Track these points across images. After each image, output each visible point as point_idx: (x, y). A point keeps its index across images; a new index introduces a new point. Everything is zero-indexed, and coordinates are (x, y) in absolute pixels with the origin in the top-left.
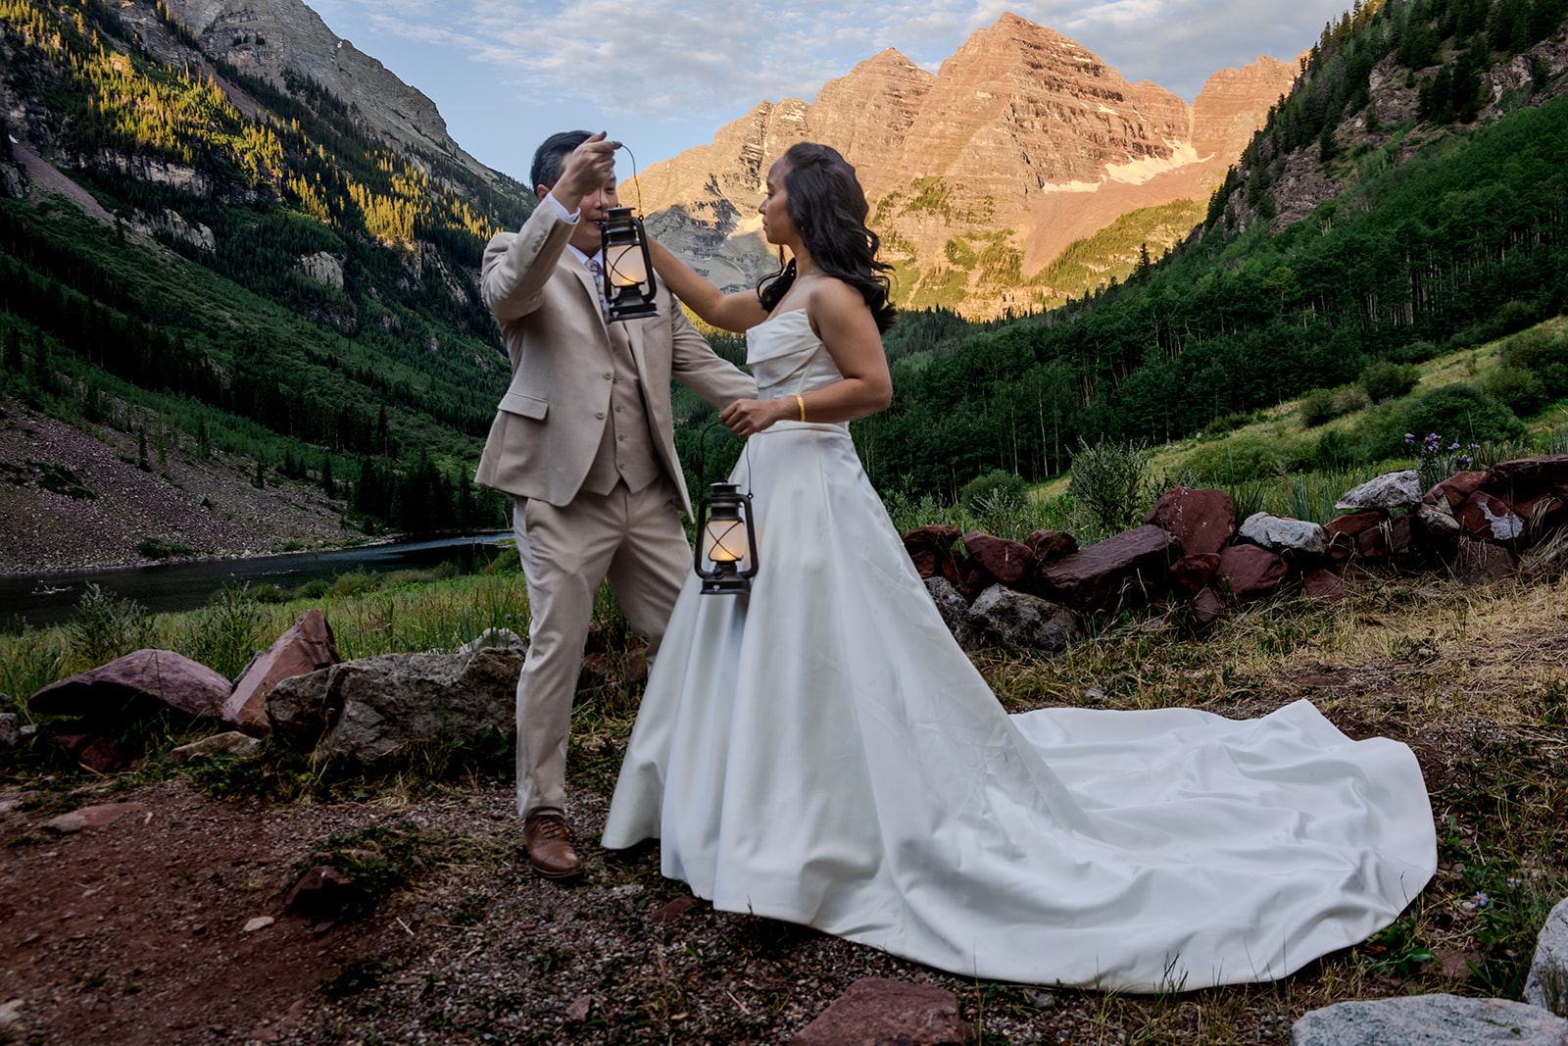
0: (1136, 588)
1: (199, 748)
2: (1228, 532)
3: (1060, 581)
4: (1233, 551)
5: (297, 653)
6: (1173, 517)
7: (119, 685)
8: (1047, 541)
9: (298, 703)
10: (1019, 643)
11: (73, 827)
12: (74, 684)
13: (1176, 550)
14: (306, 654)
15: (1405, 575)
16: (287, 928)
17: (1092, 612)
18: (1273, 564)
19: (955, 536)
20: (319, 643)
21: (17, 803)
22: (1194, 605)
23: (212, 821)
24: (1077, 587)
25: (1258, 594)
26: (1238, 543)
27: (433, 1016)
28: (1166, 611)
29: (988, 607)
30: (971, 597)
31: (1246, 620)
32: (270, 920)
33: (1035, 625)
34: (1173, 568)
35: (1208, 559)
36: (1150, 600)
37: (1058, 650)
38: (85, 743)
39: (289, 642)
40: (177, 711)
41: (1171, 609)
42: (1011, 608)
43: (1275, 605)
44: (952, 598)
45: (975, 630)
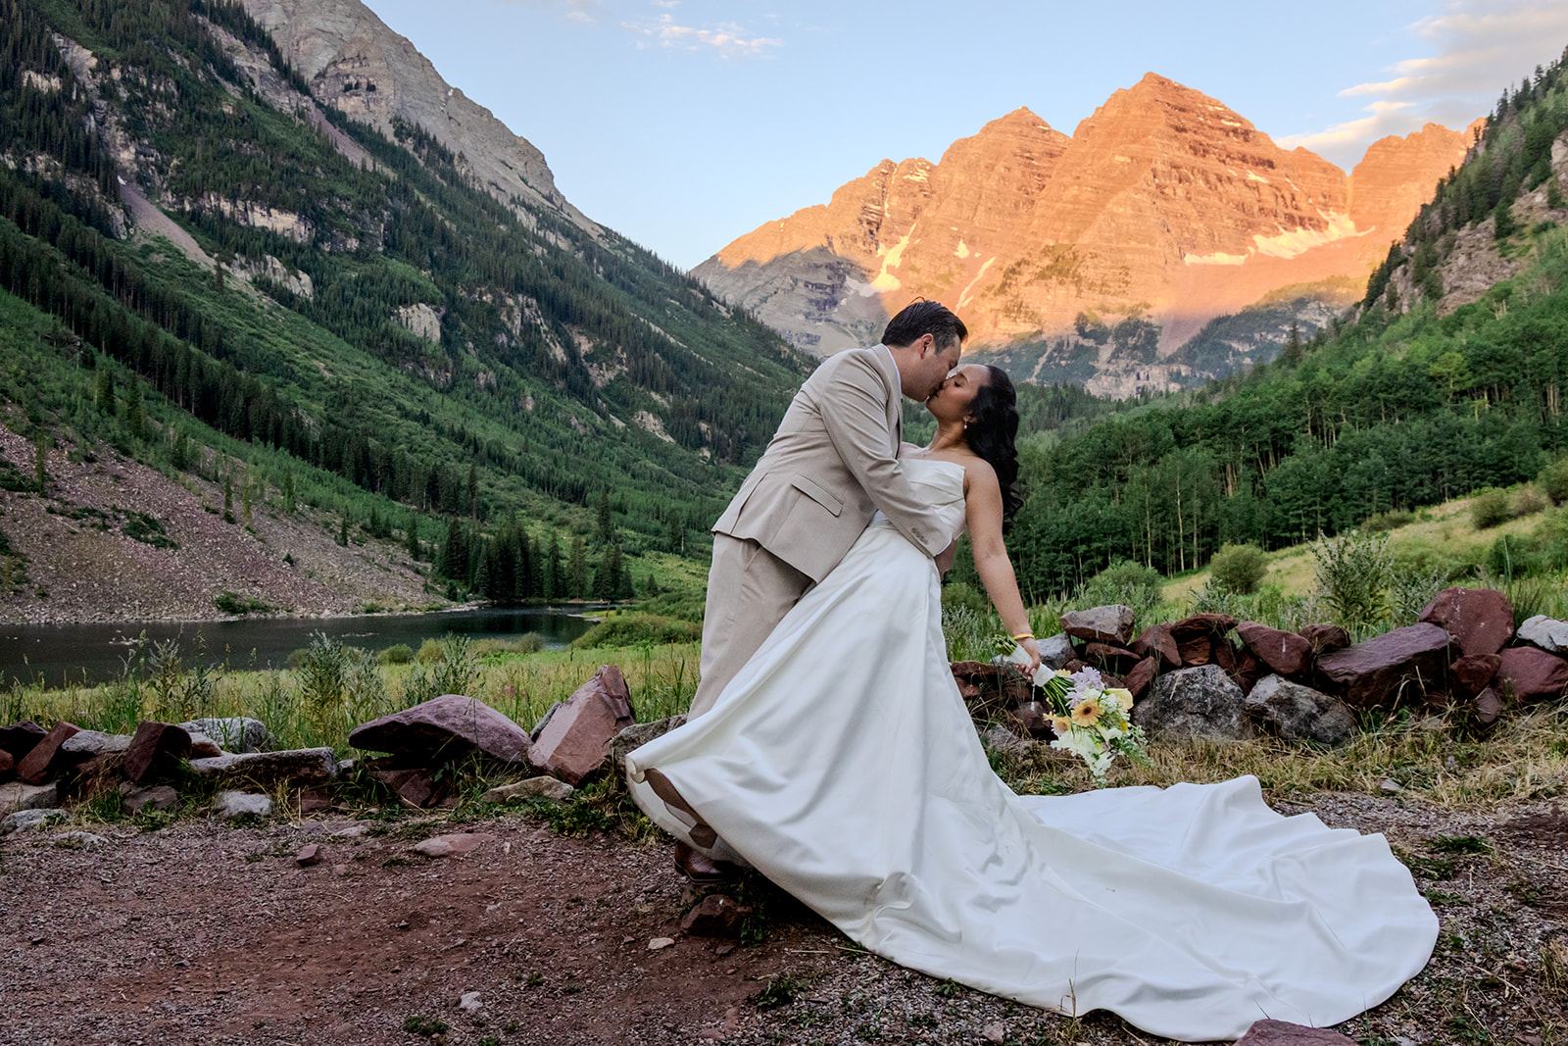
0: (1414, 685)
1: (516, 790)
2: (1506, 634)
3: (1337, 675)
4: (1512, 653)
5: (600, 706)
6: (1451, 616)
7: (435, 727)
8: (1322, 634)
10: (1298, 734)
11: (441, 852)
12: (394, 723)
13: (1456, 650)
14: (607, 706)
16: (686, 948)
17: (1367, 708)
18: (1558, 666)
19: (1232, 625)
20: (620, 697)
21: (366, 830)
22: (1476, 705)
23: (569, 854)
24: (1357, 681)
25: (1542, 698)
26: (1515, 646)
27: (862, 1029)
28: (1446, 710)
29: (1267, 696)
30: (1247, 688)
31: (1531, 723)
32: (671, 941)
33: (1313, 717)
34: (1454, 666)
35: (1488, 660)
36: (1427, 699)
37: (1336, 743)
38: (402, 779)
39: (591, 695)
40: (488, 755)
41: (1450, 709)
42: (1290, 699)
43: (1561, 709)
44: (1228, 686)
45: (1252, 720)
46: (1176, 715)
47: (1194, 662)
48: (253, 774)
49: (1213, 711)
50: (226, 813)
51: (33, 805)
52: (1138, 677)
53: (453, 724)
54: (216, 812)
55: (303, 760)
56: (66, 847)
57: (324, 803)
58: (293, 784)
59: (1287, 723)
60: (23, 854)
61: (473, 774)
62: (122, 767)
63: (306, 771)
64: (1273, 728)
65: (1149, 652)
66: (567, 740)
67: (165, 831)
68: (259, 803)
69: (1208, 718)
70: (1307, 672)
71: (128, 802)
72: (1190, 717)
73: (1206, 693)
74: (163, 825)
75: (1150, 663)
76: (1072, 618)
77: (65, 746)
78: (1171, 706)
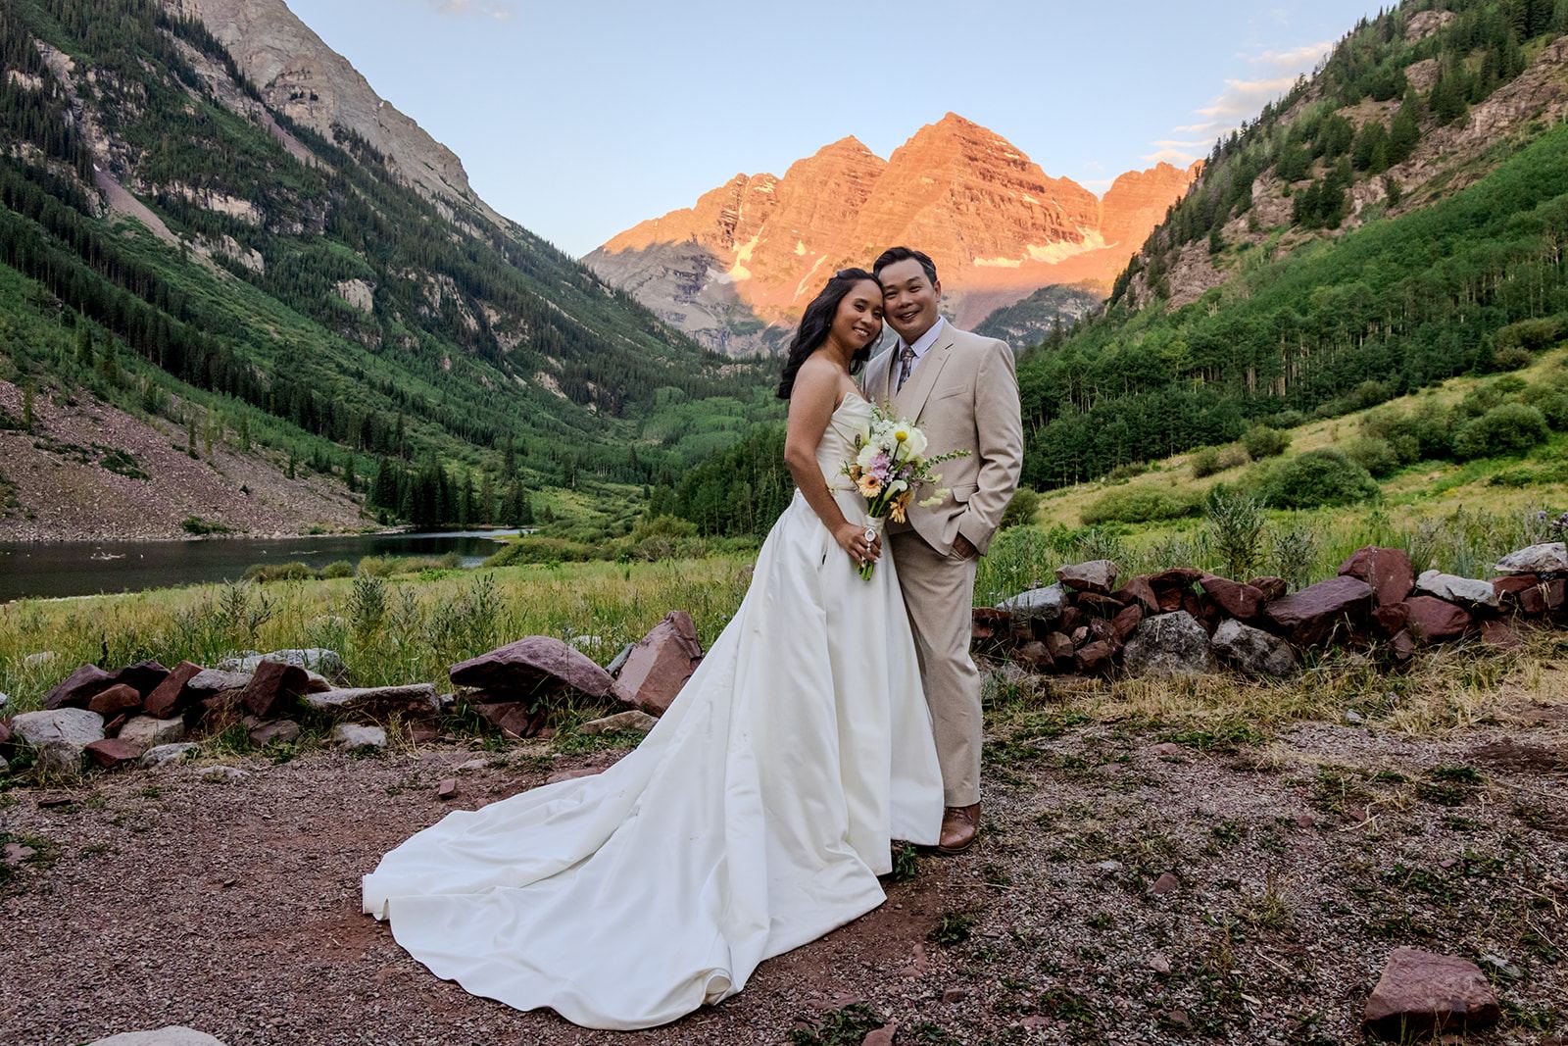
0: (1342, 628)
1: (609, 723)
2: (1409, 585)
3: (1283, 619)
4: (1414, 600)
5: (675, 647)
6: (1368, 571)
7: (529, 666)
8: (1268, 585)
10: (1256, 669)
12: (492, 663)
13: (1376, 599)
14: (682, 647)
15: (1557, 628)
17: (1307, 647)
18: (1457, 613)
19: (1196, 578)
20: (692, 639)
21: (487, 763)
22: (1394, 644)
24: (1299, 624)
25: (1447, 639)
26: (1416, 596)
28: (1369, 649)
29: (1230, 638)
30: (1212, 629)
31: (1438, 659)
33: (1265, 655)
34: (1374, 613)
35: (1400, 607)
36: (1352, 639)
37: (1285, 676)
38: (502, 712)
39: (667, 637)
40: (577, 690)
41: (1373, 648)
42: (1248, 640)
43: (1461, 648)
44: (1196, 629)
45: (1219, 657)
46: (1156, 653)
47: (1168, 609)
48: (368, 709)
49: (1186, 650)
50: (347, 745)
51: (166, 738)
52: (1126, 621)
53: (546, 663)
54: (337, 744)
55: (411, 696)
56: (214, 782)
57: (432, 734)
58: (405, 718)
59: (1247, 660)
60: (177, 790)
61: (566, 708)
62: (244, 702)
63: (413, 705)
64: (1236, 665)
65: (1135, 600)
66: (650, 678)
67: (295, 763)
68: (375, 735)
69: (1182, 656)
70: (1259, 619)
71: (255, 736)
72: (1168, 655)
73: (1181, 634)
74: (292, 757)
75: (1135, 610)
76: (1068, 571)
77: (190, 684)
78: (1152, 646)
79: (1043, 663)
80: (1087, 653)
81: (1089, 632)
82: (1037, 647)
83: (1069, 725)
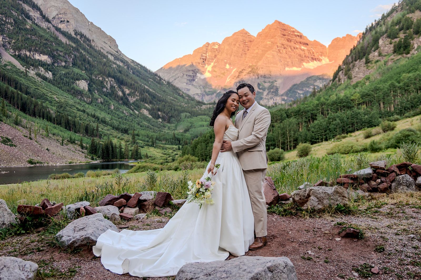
9: (300, 196)
14: (270, 186)
16: (345, 240)
19: (411, 165)
30: (416, 179)
32: (340, 239)
39: (266, 184)
44: (411, 179)
45: (418, 187)
46: (401, 186)
47: (402, 174)
49: (409, 185)
52: (391, 177)
62: (155, 203)
65: (393, 171)
69: (408, 187)
71: (160, 212)
72: (404, 187)
73: (407, 181)
75: (394, 174)
76: (373, 164)
77: (140, 198)
78: (399, 184)
79: (369, 189)
80: (381, 186)
81: (381, 180)
82: (366, 185)
83: (382, 205)
